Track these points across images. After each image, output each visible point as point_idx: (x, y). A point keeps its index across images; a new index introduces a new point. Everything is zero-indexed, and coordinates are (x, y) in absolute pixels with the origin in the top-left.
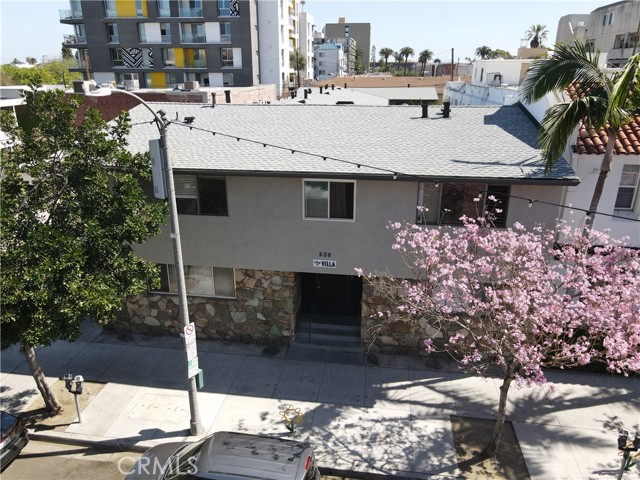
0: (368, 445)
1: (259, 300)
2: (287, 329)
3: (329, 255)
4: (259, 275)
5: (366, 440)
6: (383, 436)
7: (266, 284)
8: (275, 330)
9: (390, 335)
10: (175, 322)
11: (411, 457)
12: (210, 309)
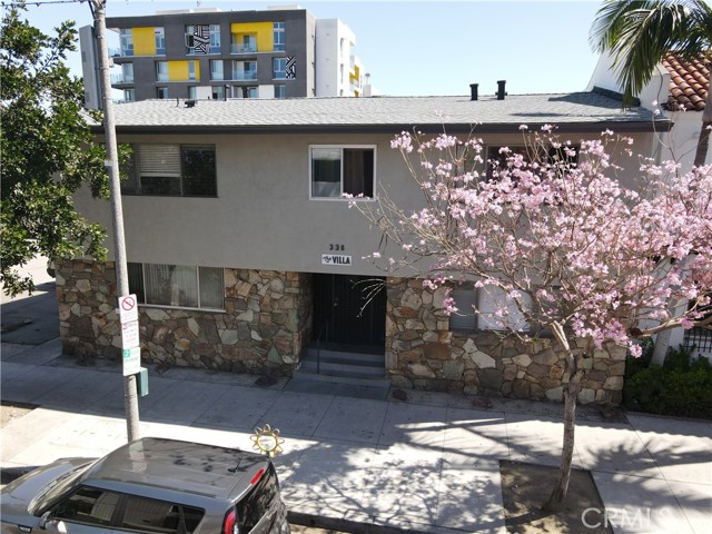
0: (373, 492)
1: (255, 312)
2: (288, 354)
3: (343, 248)
4: (254, 278)
5: (370, 487)
6: (396, 482)
7: (263, 291)
8: (273, 355)
9: (423, 363)
10: (150, 344)
11: (433, 510)
12: (193, 325)
